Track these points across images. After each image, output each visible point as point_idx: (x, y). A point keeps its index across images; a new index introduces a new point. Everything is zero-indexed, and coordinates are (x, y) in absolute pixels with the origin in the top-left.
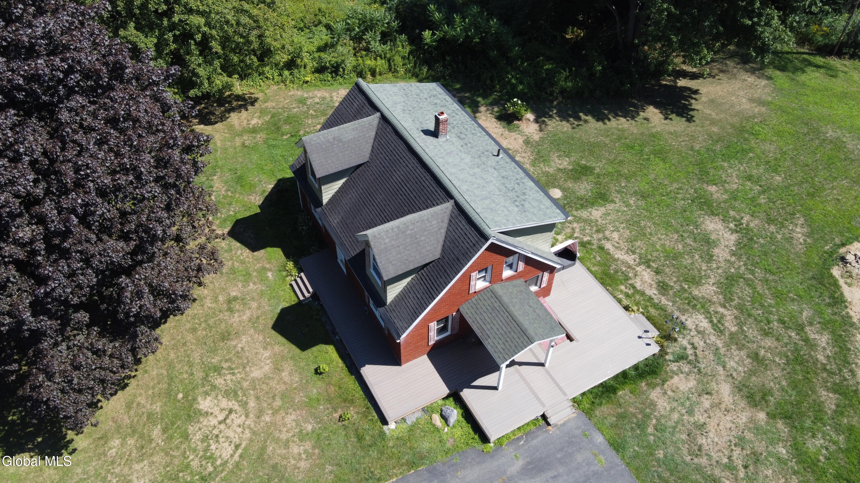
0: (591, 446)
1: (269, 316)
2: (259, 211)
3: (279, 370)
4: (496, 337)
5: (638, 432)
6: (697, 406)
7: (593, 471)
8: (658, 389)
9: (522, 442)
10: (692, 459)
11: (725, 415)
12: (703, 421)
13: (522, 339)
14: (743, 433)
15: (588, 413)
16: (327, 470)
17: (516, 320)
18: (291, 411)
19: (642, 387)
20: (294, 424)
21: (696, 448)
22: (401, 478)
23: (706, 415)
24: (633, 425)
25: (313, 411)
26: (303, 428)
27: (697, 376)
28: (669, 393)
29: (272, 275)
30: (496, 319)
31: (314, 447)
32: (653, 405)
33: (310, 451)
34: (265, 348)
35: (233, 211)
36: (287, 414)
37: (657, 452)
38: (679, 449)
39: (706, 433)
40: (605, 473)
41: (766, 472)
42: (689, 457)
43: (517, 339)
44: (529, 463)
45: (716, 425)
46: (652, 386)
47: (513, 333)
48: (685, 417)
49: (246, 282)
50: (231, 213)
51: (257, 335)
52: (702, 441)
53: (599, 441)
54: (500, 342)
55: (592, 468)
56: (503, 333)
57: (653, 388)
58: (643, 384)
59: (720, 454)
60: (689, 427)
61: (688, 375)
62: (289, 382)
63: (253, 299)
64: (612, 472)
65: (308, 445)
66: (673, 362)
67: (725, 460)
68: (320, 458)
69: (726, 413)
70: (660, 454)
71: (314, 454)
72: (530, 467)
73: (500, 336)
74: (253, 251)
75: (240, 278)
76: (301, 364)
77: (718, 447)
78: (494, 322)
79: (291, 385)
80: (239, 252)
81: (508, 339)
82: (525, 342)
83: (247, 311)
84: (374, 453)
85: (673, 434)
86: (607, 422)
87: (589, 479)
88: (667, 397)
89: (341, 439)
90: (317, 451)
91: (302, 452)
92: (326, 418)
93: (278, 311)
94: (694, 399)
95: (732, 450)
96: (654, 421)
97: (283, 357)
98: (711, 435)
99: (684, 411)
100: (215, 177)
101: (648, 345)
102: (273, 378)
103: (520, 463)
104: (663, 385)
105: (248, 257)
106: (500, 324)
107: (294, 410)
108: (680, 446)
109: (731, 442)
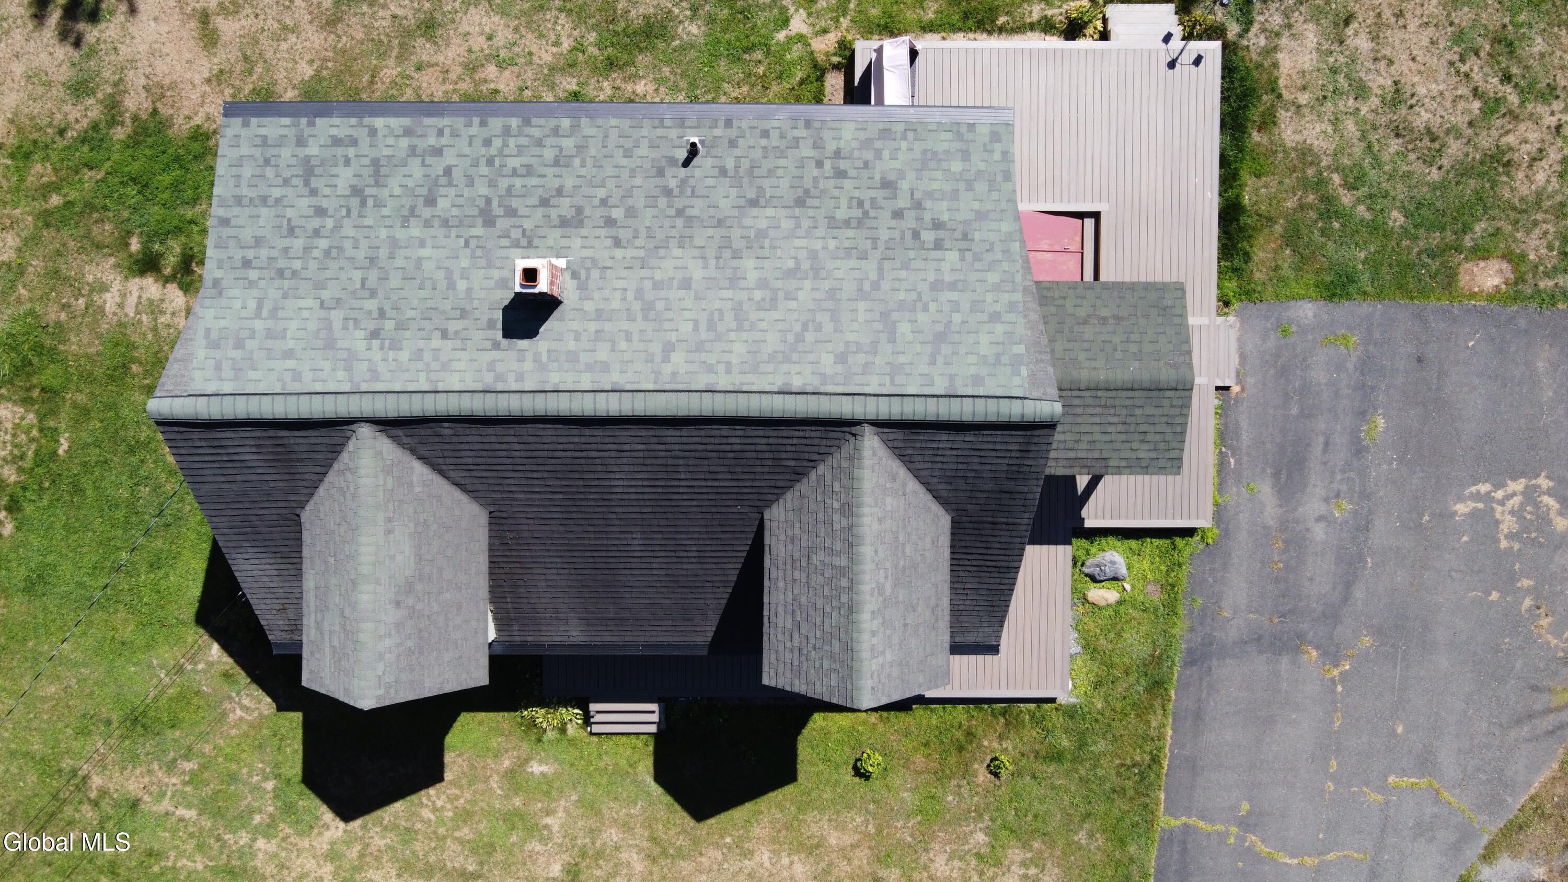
0: (1310, 337)
1: (663, 814)
2: (297, 716)
3: (818, 846)
4: (1117, 445)
5: (1336, 225)
6: (1359, 67)
7: (1356, 369)
8: (1283, 115)
9: (1232, 461)
10: (1440, 168)
11: (1405, 27)
12: (1390, 83)
13: (1166, 402)
14: (1451, 24)
15: (1248, 294)
16: (1083, 842)
17: (1119, 385)
18: (924, 858)
19: (1259, 145)
20: (957, 863)
21: (1426, 141)
22: (1174, 720)
23: (1382, 65)
24: (1320, 225)
25: (948, 816)
26: (975, 851)
27: (1302, 9)
28: (1303, 98)
29: (541, 762)
30: (1079, 420)
31: (1025, 846)
32: (1305, 153)
33: (1029, 855)
34: (748, 854)
35: (266, 779)
36: (926, 868)
37: (1391, 223)
38: (1408, 175)
39: (1413, 95)
40: (1371, 348)
41: (1536, 50)
42: (1434, 170)
43: (1158, 411)
44: (1276, 475)
45: (1411, 63)
46: (1268, 122)
47: (1138, 411)
48: (1364, 110)
49: (534, 830)
50: (270, 785)
51: (703, 859)
52: (1422, 118)
53: (1310, 314)
54: (1135, 445)
55: (1350, 366)
56: (1120, 428)
57: (1275, 123)
58: (1256, 136)
59: (1462, 105)
60: (1383, 120)
61: (1290, 26)
62: (857, 837)
63: (593, 832)
64: (1377, 335)
65: (1016, 854)
66: (1247, 31)
67: (1476, 105)
68: (1052, 845)
69: (1401, 22)
70: (1396, 218)
71: (1040, 852)
72: (1283, 477)
73: (1124, 437)
74: (441, 779)
75: (514, 838)
76: (826, 796)
77: (1449, 96)
78: (1084, 428)
79: (866, 835)
80: (426, 813)
81: (1143, 428)
82: (1176, 402)
83: (624, 856)
84: (1100, 746)
85: (1377, 163)
86: (1286, 271)
87: (1363, 386)
88: (1306, 111)
89: (1037, 790)
90: (1036, 845)
91: (1023, 871)
92: (976, 799)
93: (657, 790)
94: (1342, 59)
95: (1467, 75)
96: (1336, 178)
97: (788, 827)
98: (1421, 90)
99: (1351, 102)
100: (97, 781)
101: (1198, 61)
102: (831, 864)
103: (1266, 490)
104: (1279, 96)
105: (452, 799)
106: (1097, 420)
107: (926, 850)
108: (1405, 168)
109: (1451, 63)
